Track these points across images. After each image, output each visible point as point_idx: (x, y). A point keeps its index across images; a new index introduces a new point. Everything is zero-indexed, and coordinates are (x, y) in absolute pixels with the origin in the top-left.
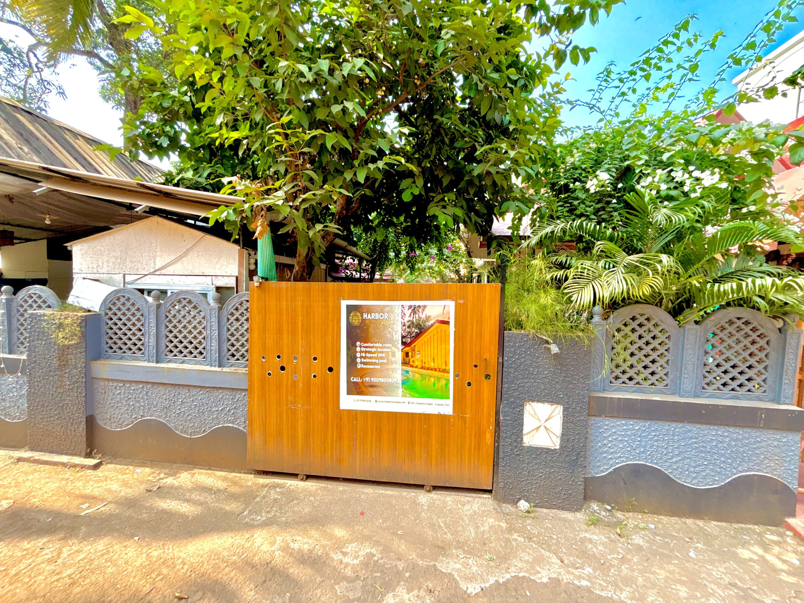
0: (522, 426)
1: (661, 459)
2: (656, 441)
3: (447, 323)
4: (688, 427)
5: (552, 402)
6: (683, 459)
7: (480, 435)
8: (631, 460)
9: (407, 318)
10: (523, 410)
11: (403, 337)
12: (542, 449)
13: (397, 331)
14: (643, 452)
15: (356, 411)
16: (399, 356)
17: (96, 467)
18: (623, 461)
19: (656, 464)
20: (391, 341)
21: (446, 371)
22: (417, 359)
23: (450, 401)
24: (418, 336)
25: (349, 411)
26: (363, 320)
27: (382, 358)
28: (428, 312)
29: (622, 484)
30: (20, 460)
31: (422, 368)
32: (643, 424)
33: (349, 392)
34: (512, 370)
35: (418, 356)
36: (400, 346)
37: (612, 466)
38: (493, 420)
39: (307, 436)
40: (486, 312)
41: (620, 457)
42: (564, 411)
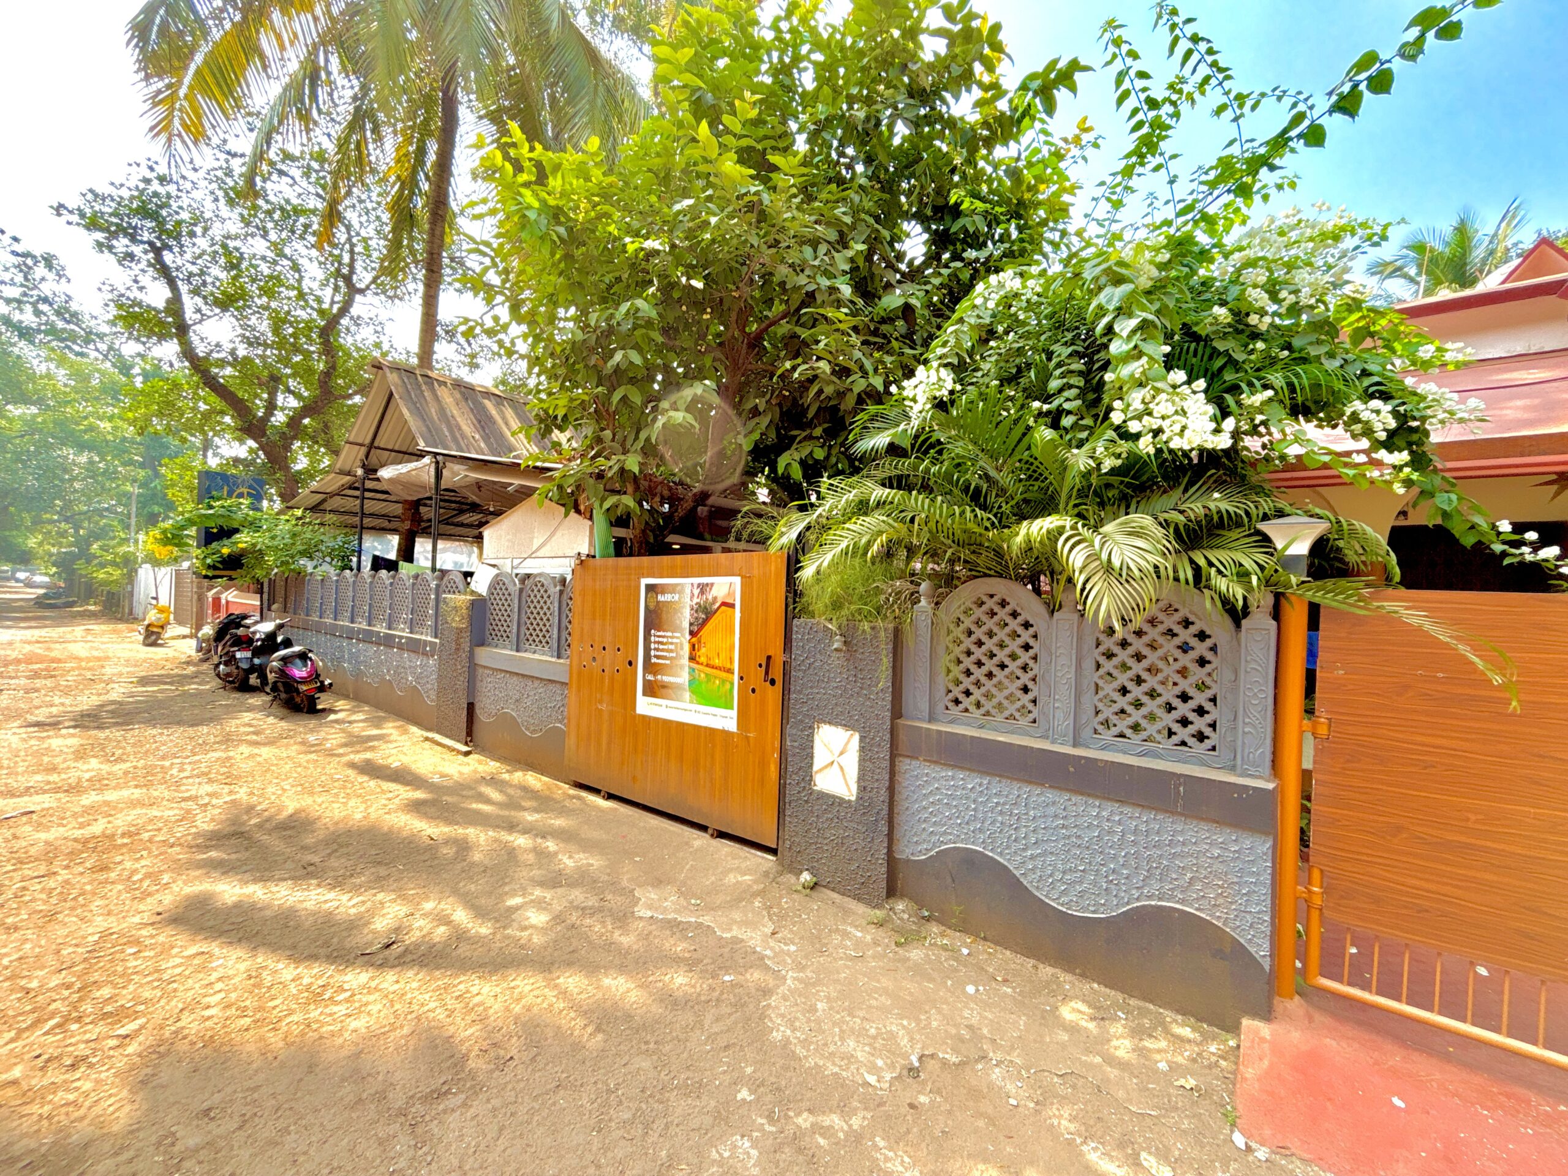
0: (812, 757)
1: (1008, 847)
2: (1001, 813)
3: (732, 606)
4: (1050, 795)
5: (847, 726)
6: (1044, 854)
7: (763, 764)
8: (962, 841)
9: (696, 600)
10: (812, 734)
11: (691, 624)
12: (834, 797)
13: (685, 618)
14: (981, 830)
15: (650, 717)
16: (687, 648)
17: (467, 754)
18: (950, 842)
19: (1001, 854)
20: (681, 630)
21: (730, 671)
22: (702, 654)
23: (734, 713)
24: (705, 622)
25: (644, 717)
26: (658, 602)
27: (671, 651)
28: (715, 592)
29: (949, 880)
30: (427, 739)
31: (707, 665)
32: (978, 780)
33: (645, 694)
34: (801, 674)
35: (703, 650)
36: (688, 637)
37: (934, 846)
38: (777, 744)
39: (609, 743)
40: (772, 593)
41: (945, 833)
42: (861, 740)
